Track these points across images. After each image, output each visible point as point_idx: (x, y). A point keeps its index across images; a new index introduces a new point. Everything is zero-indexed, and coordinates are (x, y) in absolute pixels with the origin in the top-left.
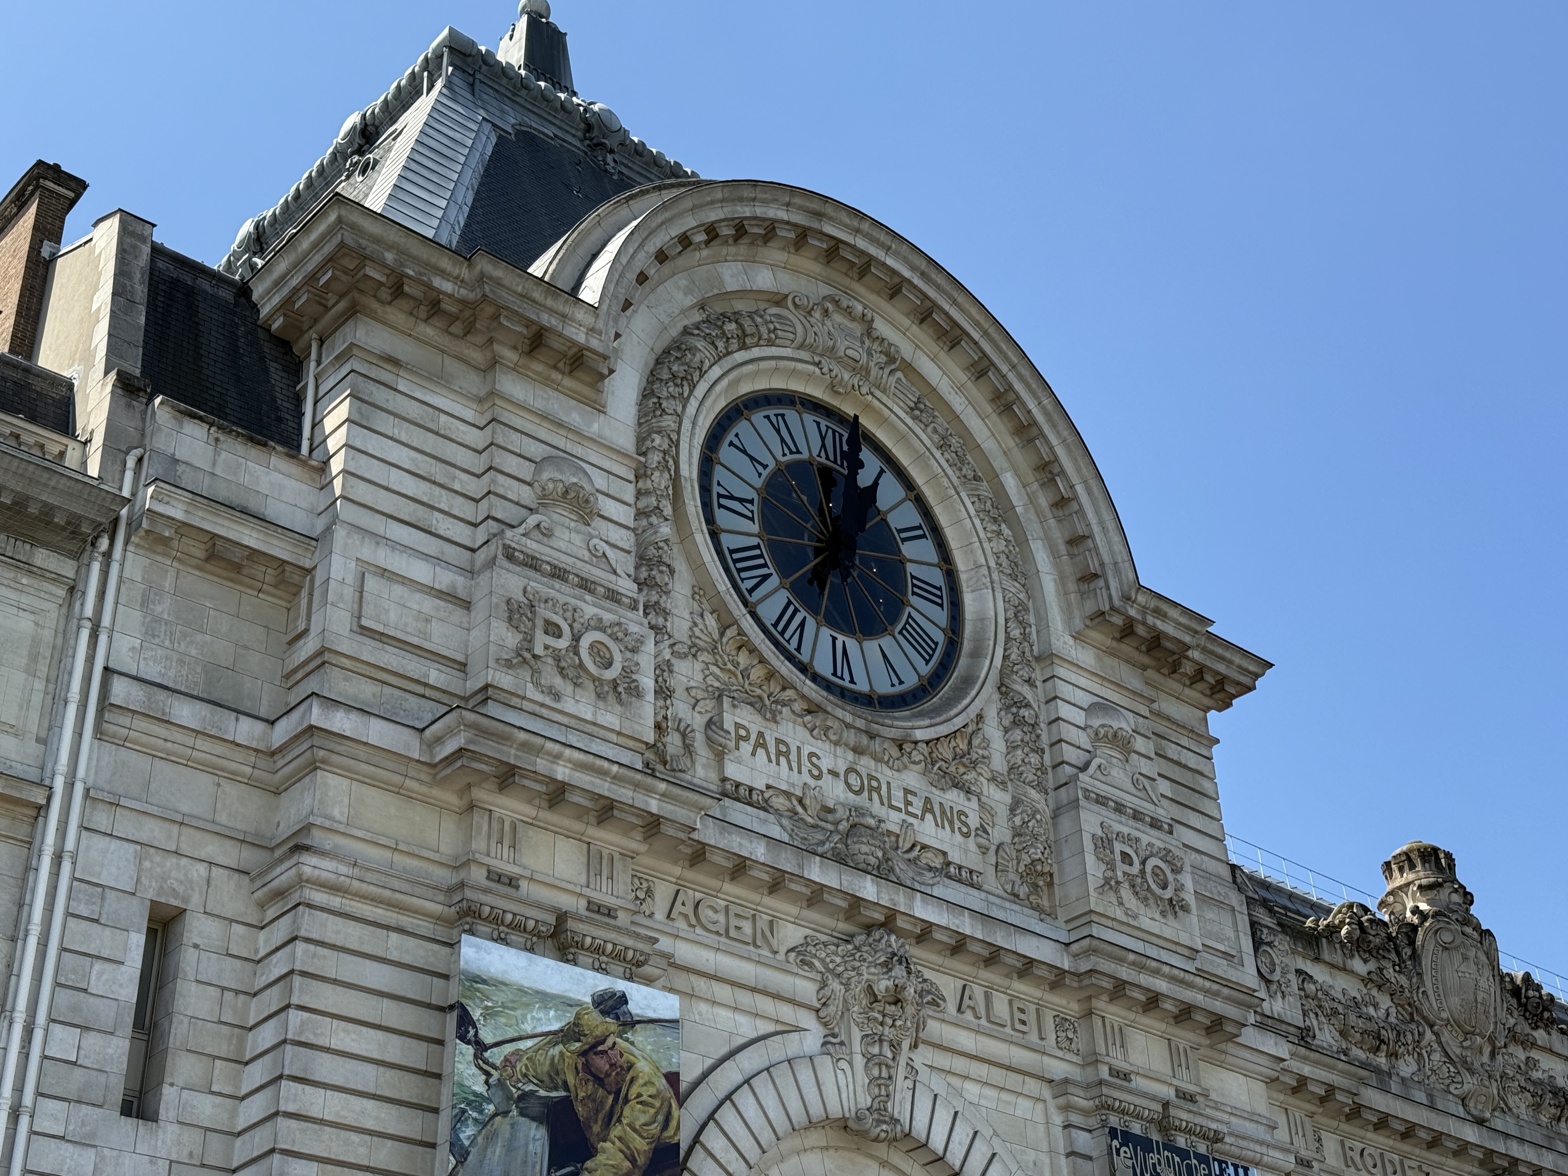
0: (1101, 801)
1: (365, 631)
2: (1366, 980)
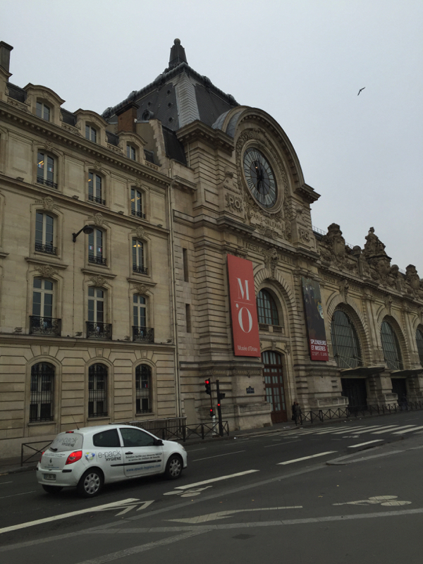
0: (298, 223)
1: (206, 201)
2: (327, 248)
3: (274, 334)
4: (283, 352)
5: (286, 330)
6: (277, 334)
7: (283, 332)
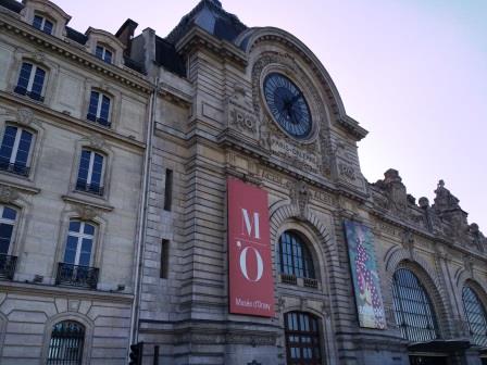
0: (339, 158)
1: (204, 116)
3: (305, 289)
4: (319, 315)
5: (324, 285)
6: (310, 290)
7: (319, 288)
